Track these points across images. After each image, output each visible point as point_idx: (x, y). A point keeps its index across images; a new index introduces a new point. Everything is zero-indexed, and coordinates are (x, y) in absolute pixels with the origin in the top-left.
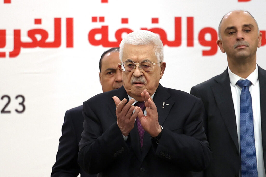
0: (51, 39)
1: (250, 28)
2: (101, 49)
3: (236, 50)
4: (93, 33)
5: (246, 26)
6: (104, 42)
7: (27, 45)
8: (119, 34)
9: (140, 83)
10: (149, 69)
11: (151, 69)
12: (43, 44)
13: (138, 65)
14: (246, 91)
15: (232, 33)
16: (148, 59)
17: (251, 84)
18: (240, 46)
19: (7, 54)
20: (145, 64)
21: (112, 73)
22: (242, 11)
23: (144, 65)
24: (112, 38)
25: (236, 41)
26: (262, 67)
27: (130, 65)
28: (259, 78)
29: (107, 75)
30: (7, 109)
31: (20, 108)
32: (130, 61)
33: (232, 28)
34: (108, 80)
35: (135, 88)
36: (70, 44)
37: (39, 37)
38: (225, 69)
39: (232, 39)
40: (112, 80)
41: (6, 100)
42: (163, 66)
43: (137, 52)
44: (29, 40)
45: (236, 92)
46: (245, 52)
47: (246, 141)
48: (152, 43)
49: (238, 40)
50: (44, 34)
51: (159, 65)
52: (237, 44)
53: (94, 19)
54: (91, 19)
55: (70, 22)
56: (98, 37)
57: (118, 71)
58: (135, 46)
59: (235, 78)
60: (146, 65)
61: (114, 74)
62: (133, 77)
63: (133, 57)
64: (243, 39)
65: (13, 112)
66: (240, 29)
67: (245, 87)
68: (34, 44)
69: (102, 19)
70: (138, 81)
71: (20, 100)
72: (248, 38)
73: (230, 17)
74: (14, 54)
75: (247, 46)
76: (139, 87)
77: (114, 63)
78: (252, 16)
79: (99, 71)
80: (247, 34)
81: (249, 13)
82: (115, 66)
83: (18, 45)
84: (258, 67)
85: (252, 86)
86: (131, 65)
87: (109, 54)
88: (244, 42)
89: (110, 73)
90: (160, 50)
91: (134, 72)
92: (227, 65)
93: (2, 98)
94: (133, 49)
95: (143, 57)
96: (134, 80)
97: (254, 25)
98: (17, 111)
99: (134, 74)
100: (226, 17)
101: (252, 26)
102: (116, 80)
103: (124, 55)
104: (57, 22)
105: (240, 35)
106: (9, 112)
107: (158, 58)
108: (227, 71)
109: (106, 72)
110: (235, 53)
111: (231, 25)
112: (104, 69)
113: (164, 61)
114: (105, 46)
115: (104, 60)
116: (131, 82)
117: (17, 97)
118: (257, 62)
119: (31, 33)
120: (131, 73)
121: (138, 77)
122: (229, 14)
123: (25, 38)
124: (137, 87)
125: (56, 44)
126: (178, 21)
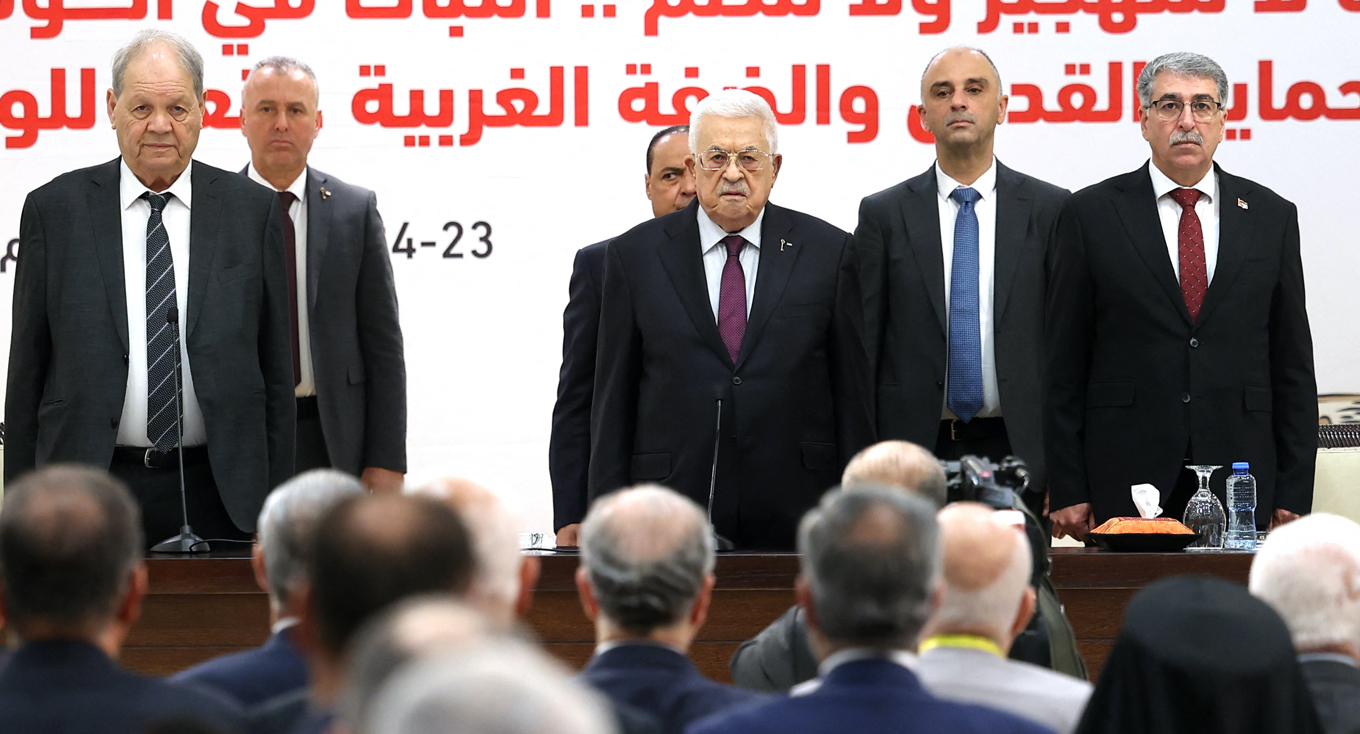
0: (543, 108)
1: (982, 87)
2: (646, 131)
3: (949, 129)
4: (626, 97)
5: (972, 81)
6: (651, 115)
7: (495, 121)
8: (679, 98)
9: (736, 194)
10: (754, 165)
11: (758, 166)
12: (528, 119)
13: (733, 157)
14: (969, 211)
15: (943, 94)
16: (754, 145)
17: (979, 196)
18: (958, 122)
19: (456, 140)
20: (749, 155)
21: (673, 176)
22: (968, 49)
23: (745, 158)
24: (666, 107)
25: (950, 111)
26: (1004, 162)
27: (717, 157)
28: (998, 186)
29: (664, 181)
30: (454, 251)
31: (482, 248)
32: (716, 148)
33: (945, 84)
34: (665, 191)
35: (727, 203)
36: (582, 119)
37: (519, 105)
38: (932, 164)
39: (942, 106)
40: (675, 190)
41: (453, 231)
42: (778, 160)
43: (731, 131)
44: (500, 111)
45: (948, 212)
46: (967, 135)
47: (962, 312)
48: (759, 115)
49: (954, 109)
50: (530, 98)
51: (771, 159)
52: (951, 116)
53: (631, 69)
54: (624, 69)
55: (582, 73)
56: (638, 105)
57: (687, 172)
58: (728, 119)
59: (947, 184)
60: (749, 158)
61: (679, 178)
62: (722, 181)
63: (724, 142)
64: (964, 107)
65: (468, 255)
66: (959, 88)
67: (967, 203)
68: (510, 119)
69: (646, 69)
70: (732, 190)
71: (482, 231)
72: (975, 106)
73: (942, 62)
74: (469, 139)
75: (972, 122)
76: (735, 200)
77: (679, 156)
78: (990, 61)
79: (646, 172)
80: (975, 97)
81: (984, 55)
82: (680, 163)
83: (479, 121)
84: (997, 160)
85: (981, 200)
86: (720, 157)
87: (665, 139)
88: (965, 115)
89: (668, 176)
90: (772, 131)
91: (725, 172)
92: (935, 157)
93: (446, 228)
94: (724, 125)
95: (743, 142)
96: (726, 188)
97: (991, 81)
98: (475, 253)
99: (725, 175)
100: (935, 62)
101: (986, 81)
102: (682, 190)
103: (702, 137)
104: (557, 73)
105: (958, 99)
106: (460, 256)
107: (770, 144)
108: (933, 167)
109: (663, 175)
110: (946, 134)
111: (942, 79)
112: (656, 169)
113: (777, 152)
114: (651, 123)
115: (657, 149)
116: (719, 192)
117: (475, 227)
118: (995, 152)
119: (504, 97)
120: (717, 175)
121: (732, 183)
122: (940, 57)
123: (492, 108)
124: (731, 200)
125: (555, 118)
126: (799, 72)
